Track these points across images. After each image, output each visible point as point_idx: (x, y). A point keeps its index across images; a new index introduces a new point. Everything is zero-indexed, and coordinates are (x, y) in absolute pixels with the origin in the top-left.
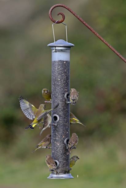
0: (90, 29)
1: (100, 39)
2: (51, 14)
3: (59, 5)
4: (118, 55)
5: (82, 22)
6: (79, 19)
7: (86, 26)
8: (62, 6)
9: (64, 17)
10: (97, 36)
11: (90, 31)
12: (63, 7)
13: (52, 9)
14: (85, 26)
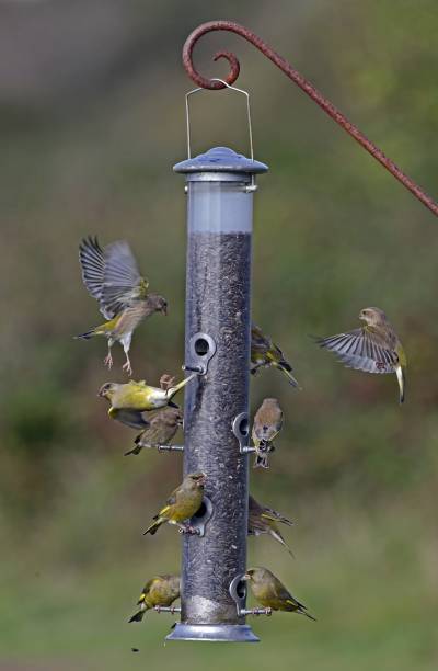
0: (329, 112)
1: (365, 146)
2: (191, 57)
3: (221, 23)
4: (426, 205)
5: (300, 86)
6: (289, 74)
7: (314, 99)
8: (230, 29)
9: (235, 67)
10: (353, 135)
11: (328, 116)
12: (234, 31)
13: (195, 40)
14: (311, 100)
